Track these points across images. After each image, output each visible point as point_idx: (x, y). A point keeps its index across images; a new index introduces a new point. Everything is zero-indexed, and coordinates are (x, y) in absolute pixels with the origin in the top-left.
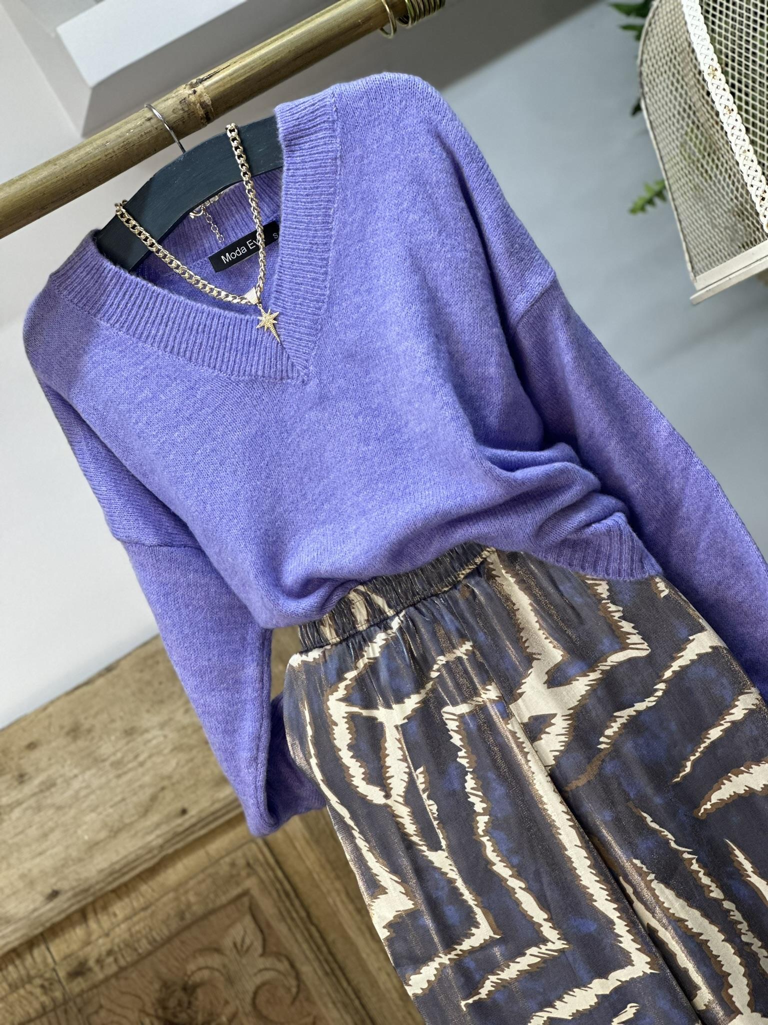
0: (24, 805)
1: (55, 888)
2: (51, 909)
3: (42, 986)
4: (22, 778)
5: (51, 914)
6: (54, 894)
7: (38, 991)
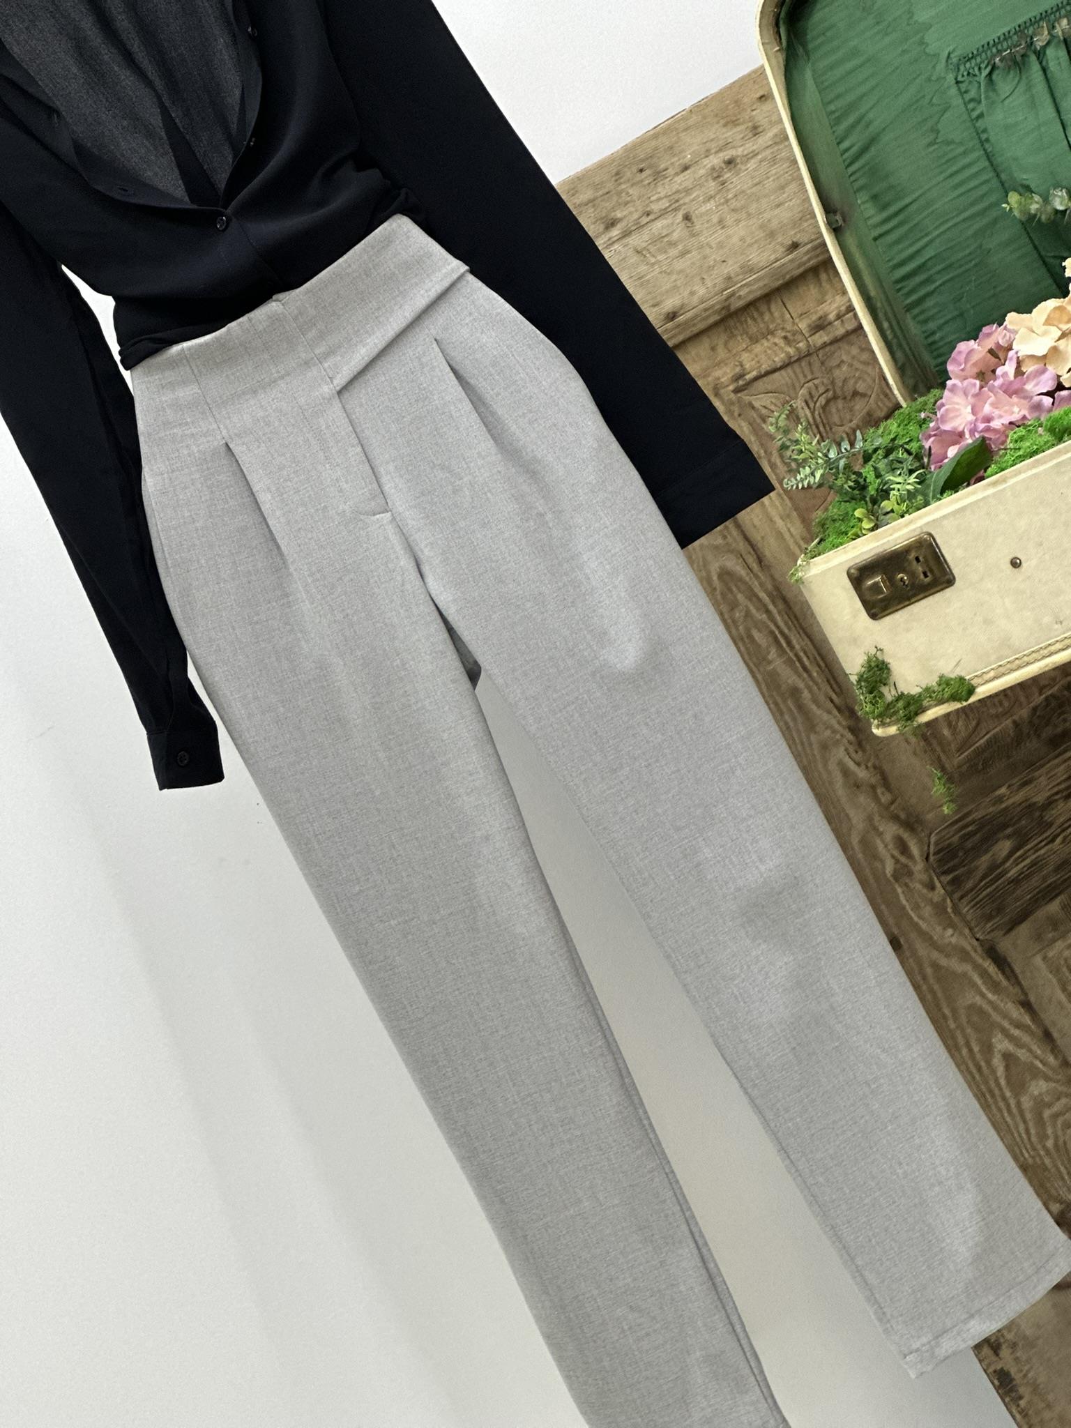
0: (759, 157)
1: (795, 240)
2: (791, 261)
3: (785, 338)
4: (756, 130)
5: (790, 267)
6: (795, 246)
7: (781, 343)
